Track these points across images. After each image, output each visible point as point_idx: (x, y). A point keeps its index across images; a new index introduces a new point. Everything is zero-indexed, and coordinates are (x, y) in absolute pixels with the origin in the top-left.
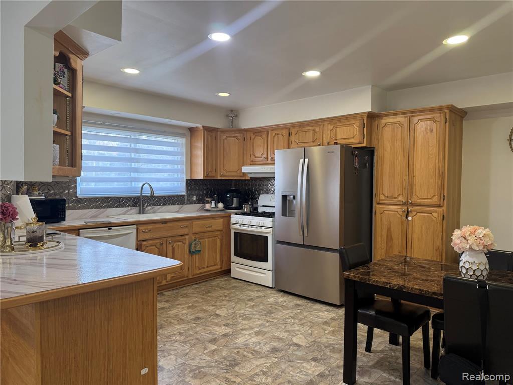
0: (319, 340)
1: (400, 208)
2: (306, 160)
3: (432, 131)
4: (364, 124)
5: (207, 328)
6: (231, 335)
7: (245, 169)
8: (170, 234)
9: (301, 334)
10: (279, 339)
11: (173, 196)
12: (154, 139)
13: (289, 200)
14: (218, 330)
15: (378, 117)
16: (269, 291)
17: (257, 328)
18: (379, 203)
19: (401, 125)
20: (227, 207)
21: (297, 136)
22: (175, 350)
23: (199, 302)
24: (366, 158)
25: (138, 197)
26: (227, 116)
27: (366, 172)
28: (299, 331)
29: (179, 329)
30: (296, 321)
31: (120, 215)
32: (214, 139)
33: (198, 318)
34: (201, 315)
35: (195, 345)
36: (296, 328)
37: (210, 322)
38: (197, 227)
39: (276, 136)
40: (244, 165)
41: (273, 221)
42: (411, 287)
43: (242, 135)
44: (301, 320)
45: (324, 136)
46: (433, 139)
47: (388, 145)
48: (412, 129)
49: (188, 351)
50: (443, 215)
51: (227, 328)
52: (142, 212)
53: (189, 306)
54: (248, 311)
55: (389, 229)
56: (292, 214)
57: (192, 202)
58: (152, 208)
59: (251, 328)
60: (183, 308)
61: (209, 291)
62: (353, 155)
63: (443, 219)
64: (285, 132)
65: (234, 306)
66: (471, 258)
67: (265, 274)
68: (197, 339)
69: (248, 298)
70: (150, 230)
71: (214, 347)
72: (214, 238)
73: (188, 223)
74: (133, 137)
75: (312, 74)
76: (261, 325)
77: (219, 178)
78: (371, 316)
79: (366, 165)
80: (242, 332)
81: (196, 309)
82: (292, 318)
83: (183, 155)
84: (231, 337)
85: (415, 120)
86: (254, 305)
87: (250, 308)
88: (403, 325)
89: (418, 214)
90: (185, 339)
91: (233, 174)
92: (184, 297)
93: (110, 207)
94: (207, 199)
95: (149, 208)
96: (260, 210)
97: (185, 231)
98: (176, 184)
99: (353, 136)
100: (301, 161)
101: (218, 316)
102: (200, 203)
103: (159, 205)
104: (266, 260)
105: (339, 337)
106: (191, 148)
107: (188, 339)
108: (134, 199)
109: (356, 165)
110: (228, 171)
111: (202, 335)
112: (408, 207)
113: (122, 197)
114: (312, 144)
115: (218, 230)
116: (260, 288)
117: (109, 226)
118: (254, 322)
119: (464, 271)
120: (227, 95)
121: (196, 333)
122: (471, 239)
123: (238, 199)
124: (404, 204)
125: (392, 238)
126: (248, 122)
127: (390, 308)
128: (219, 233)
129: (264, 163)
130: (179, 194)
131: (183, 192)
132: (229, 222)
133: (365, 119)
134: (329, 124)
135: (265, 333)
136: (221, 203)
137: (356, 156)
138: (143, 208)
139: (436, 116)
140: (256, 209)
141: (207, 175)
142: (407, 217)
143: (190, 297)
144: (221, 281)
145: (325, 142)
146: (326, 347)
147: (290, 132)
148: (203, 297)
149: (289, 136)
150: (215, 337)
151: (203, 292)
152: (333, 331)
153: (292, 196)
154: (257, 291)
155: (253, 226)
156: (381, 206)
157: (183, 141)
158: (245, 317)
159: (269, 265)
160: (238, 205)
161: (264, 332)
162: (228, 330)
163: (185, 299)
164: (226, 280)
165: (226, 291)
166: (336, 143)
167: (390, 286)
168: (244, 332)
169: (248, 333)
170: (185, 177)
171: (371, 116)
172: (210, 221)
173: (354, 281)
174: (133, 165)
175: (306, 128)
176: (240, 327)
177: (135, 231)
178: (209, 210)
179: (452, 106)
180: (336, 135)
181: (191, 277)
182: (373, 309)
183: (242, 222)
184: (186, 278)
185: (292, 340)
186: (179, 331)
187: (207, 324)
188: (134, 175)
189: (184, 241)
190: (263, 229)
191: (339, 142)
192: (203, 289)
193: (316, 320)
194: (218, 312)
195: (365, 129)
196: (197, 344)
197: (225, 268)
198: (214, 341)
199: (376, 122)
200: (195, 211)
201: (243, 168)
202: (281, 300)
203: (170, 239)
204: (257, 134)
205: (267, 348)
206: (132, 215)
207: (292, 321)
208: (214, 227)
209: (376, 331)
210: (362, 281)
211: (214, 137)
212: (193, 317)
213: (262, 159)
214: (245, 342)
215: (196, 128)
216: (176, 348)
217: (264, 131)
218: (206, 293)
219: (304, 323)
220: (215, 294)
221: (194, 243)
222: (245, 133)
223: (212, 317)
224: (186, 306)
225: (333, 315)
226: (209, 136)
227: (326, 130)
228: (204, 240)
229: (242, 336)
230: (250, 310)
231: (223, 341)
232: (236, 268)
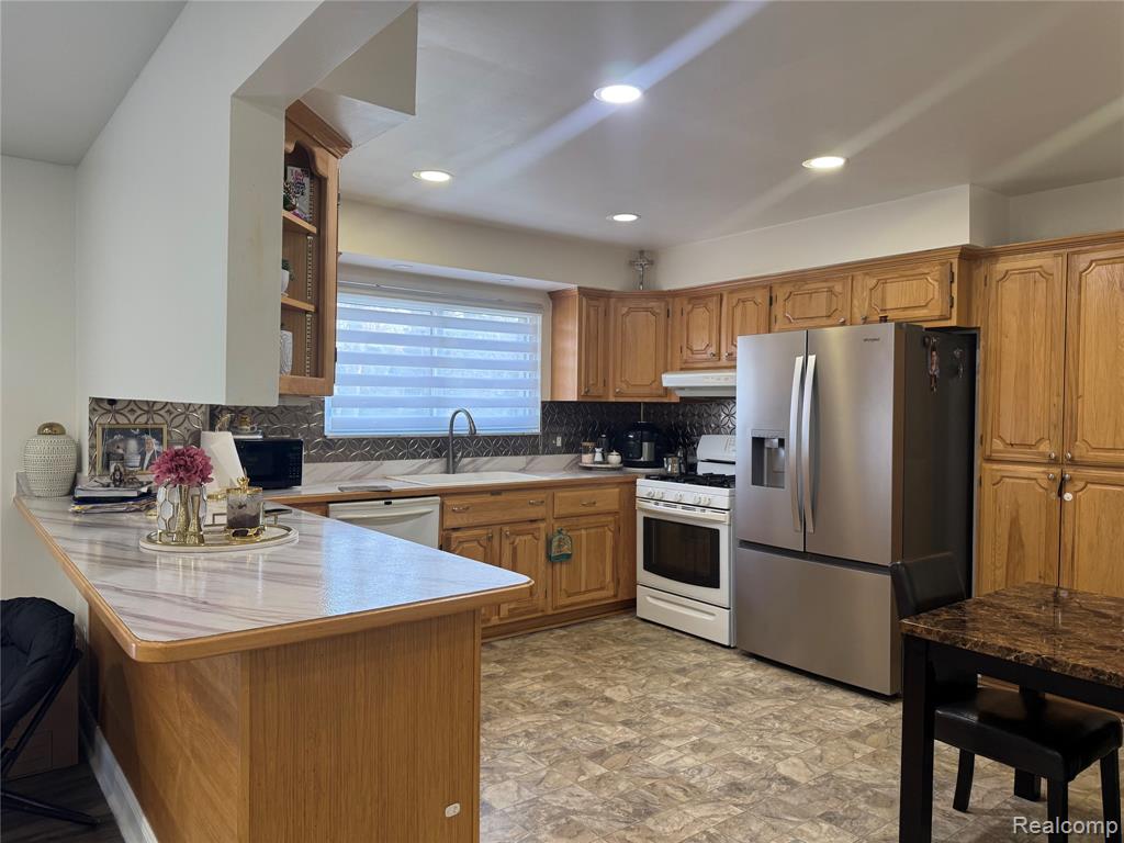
0: (839, 773)
1: (1044, 472)
2: (812, 359)
4: (953, 274)
5: (583, 726)
6: (636, 746)
7: (669, 380)
8: (507, 518)
9: (796, 755)
10: (747, 765)
11: (513, 436)
12: (477, 317)
13: (769, 449)
14: (609, 732)
15: (986, 258)
16: (722, 655)
17: (695, 734)
18: (989, 460)
19: (1046, 274)
20: (628, 462)
21: (789, 304)
22: (517, 770)
23: (567, 669)
24: (957, 353)
25: (444, 439)
26: (631, 264)
27: (957, 385)
28: (792, 748)
29: (526, 724)
30: (786, 726)
31: (408, 474)
32: (601, 315)
33: (566, 704)
34: (571, 696)
35: (558, 761)
36: (786, 740)
37: (592, 712)
38: (565, 503)
39: (741, 304)
40: (666, 371)
41: (732, 496)
42: (1072, 661)
43: (663, 304)
44: (796, 724)
45: (856, 302)
47: (1011, 323)
48: (1073, 283)
49: (543, 774)
51: (627, 730)
52: (451, 469)
53: (547, 676)
54: (676, 696)
56: (775, 480)
57: (555, 451)
58: (474, 461)
59: (682, 735)
60: (533, 679)
61: (589, 645)
62: (924, 344)
64: (761, 297)
65: (644, 681)
67: (713, 615)
68: (564, 749)
69: (676, 666)
70: (468, 508)
71: (600, 770)
72: (599, 530)
73: (544, 496)
74: (436, 314)
75: (827, 164)
76: (703, 730)
77: (612, 399)
78: (968, 725)
79: (958, 371)
80: (663, 742)
81: (562, 682)
82: (776, 717)
83: (535, 350)
84: (636, 750)
85: (1083, 261)
86: (687, 684)
87: (681, 690)
88: (1052, 753)
89: (1090, 486)
90: (537, 746)
91: (647, 391)
92: (536, 655)
93: (389, 457)
94: (585, 444)
95: (466, 460)
96: (702, 469)
97: (539, 512)
99: (926, 301)
100: (799, 360)
101: (609, 701)
102: (569, 453)
103: (486, 456)
104: (715, 584)
105: (890, 770)
106: (553, 335)
107: (543, 748)
108: (437, 443)
109: (934, 369)
110: (631, 384)
111: (574, 741)
112: (1064, 471)
113: (412, 438)
114: (825, 321)
115: (609, 513)
116: (703, 647)
117: (387, 497)
118: (690, 721)
120: (630, 218)
121: (562, 735)
123: (653, 444)
124: (1054, 462)
125: (1022, 545)
126: (678, 276)
127: (1016, 711)
128: (610, 518)
129: (711, 365)
130: (526, 432)
131: (534, 426)
132: (633, 496)
133: (955, 262)
134: (867, 274)
135: (713, 748)
136: (615, 453)
137: (933, 349)
138: (454, 462)
140: (693, 467)
141: (586, 393)
142: (1060, 494)
143: (548, 654)
144: (615, 624)
145: (858, 317)
146: (856, 791)
147: (774, 295)
148: (576, 657)
149: (771, 304)
150: (601, 747)
151: (576, 646)
152: (874, 755)
153: (776, 441)
154: (695, 651)
155: (686, 506)
156: (995, 466)
157: (535, 320)
158: (669, 709)
159: (722, 594)
160: (652, 460)
161: (710, 744)
162: (631, 735)
163: (538, 659)
164: (625, 624)
165: (623, 648)
166: (884, 319)
167: (1017, 658)
168: (666, 742)
169: (675, 744)
170: (539, 396)
171: (969, 256)
172: (590, 492)
173: (928, 641)
174: (436, 372)
175: (813, 286)
176: (657, 730)
177: (437, 508)
178: (590, 469)
180: (883, 300)
181: (550, 612)
182: (973, 710)
183: (662, 496)
184: (540, 614)
185: (775, 768)
186: (525, 728)
187: (586, 718)
188: (436, 392)
189: (536, 534)
190: (708, 514)
191: (890, 315)
192: (576, 639)
193: (832, 726)
194: (608, 693)
195: (955, 285)
196: (562, 761)
197: (622, 596)
198: (599, 756)
199: (983, 269)
200: (564, 469)
201: (663, 376)
202: (751, 675)
203: (507, 529)
204: (698, 301)
205: (718, 781)
206: (432, 476)
207: (777, 725)
208: (600, 506)
209: (980, 761)
210: (947, 642)
211: (601, 310)
212: (554, 700)
213: (707, 356)
214: (668, 763)
215: (563, 291)
216: (519, 765)
217: (712, 295)
218: (582, 649)
219: (804, 731)
220: (603, 652)
221: (557, 538)
222: (671, 300)
223: (595, 703)
224: (540, 674)
225: (874, 718)
226: (592, 309)
227: (859, 289)
228: (577, 533)
229: (662, 751)
230: (680, 694)
231: (619, 759)
232: (648, 598)
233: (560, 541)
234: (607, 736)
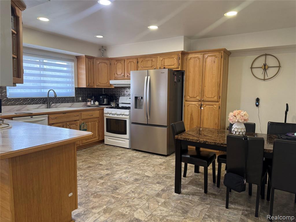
0: (158, 173)
1: (198, 103)
2: (149, 77)
3: (214, 62)
4: (179, 58)
5: (96, 172)
6: (110, 174)
7: (112, 82)
8: (68, 120)
9: (149, 171)
10: (138, 174)
11: (67, 97)
12: (53, 62)
13: (139, 99)
14: (103, 172)
15: (186, 54)
16: (128, 150)
18: (186, 101)
19: (199, 59)
20: (100, 104)
21: (142, 63)
22: (80, 184)
23: (88, 158)
25: (46, 98)
26: (100, 50)
27: (179, 84)
28: (147, 169)
29: (80, 173)
30: (145, 164)
31: (35, 109)
32: (92, 63)
33: (90, 167)
34: (91, 165)
35: (91, 181)
36: (146, 168)
37: (97, 168)
38: (84, 115)
39: (130, 63)
40: (110, 80)
41: (130, 111)
42: (210, 141)
43: (109, 62)
44: (147, 164)
45: (158, 64)
46: (215, 66)
47: (192, 69)
48: (204, 60)
49: (87, 184)
50: (219, 107)
51: (107, 171)
52: (49, 107)
53: (83, 161)
54: (118, 161)
55: (191, 115)
56: (140, 108)
57: (79, 101)
58: (55, 105)
59: (121, 170)
61: (93, 152)
63: (219, 109)
64: (135, 61)
65: (109, 159)
66: (238, 126)
67: (125, 141)
68: (92, 178)
69: (117, 154)
70: (56, 118)
71: (102, 181)
72: (94, 122)
73: (79, 114)
74: (41, 61)
76: (126, 168)
77: (96, 87)
78: (188, 158)
79: (180, 81)
80: (117, 172)
81: (87, 162)
82: (143, 163)
83: (72, 73)
85: (206, 56)
86: (120, 158)
88: (204, 161)
89: (207, 106)
90: (84, 178)
91: (105, 85)
92: (79, 156)
93: (29, 104)
94: (88, 99)
95: (53, 104)
96: (120, 105)
97: (77, 118)
98: (68, 90)
99: (174, 64)
100: (146, 77)
101: (101, 165)
102: (84, 102)
103: (59, 103)
104: (126, 134)
105: (169, 171)
106: (78, 68)
107: (86, 178)
108: (44, 99)
109: (175, 80)
110: (101, 83)
111: (94, 175)
112: (202, 102)
113: (36, 98)
114: (151, 68)
115: (96, 118)
116: (122, 149)
117: (31, 115)
118: (123, 166)
119: (234, 133)
120: (101, 37)
121: (90, 174)
122: (238, 117)
123: (107, 99)
124: (200, 101)
125: (193, 119)
126: (112, 54)
128: (97, 119)
129: (123, 78)
130: (71, 96)
131: (73, 95)
132: (103, 113)
133: (180, 55)
134: (160, 57)
135: (129, 172)
136: (97, 102)
137: (175, 75)
138: (50, 105)
139: (217, 54)
140: (118, 105)
141: (89, 85)
142: (201, 108)
143: (82, 156)
144: (99, 146)
145: (158, 67)
146: (163, 176)
147: (138, 61)
148: (90, 155)
149: (137, 63)
150: (101, 176)
151: (89, 153)
152: (165, 168)
153: (141, 97)
154: (120, 150)
155: (118, 115)
156: (188, 102)
157: (72, 64)
158: (117, 165)
159: (127, 136)
160: (107, 103)
162: (109, 172)
164: (102, 146)
165: (102, 152)
166: (164, 68)
167: (199, 141)
168: (118, 172)
169: (120, 172)
170: (74, 86)
171: (183, 53)
172: (91, 112)
173: (181, 140)
174: (42, 78)
175: (148, 59)
176: (115, 170)
177: (47, 118)
178: (89, 106)
179: (225, 49)
180: (164, 63)
181: (81, 145)
182: (189, 154)
183: (110, 112)
184: (78, 146)
185: (144, 174)
186: (80, 174)
187: (96, 170)
188: (43, 85)
189: (77, 124)
190: (124, 116)
191: (166, 67)
192: (89, 151)
193: (156, 163)
194: (100, 163)
195: (180, 60)
197: (101, 139)
198: (101, 178)
199: (186, 57)
200: (82, 106)
201: (110, 81)
202: (135, 154)
203: (68, 123)
204: (119, 61)
205: (132, 179)
206: (43, 109)
207: (143, 165)
208: (94, 116)
209: (189, 165)
210: (185, 140)
212: (86, 166)
213: (122, 76)
214: (119, 177)
215: (81, 56)
216: (80, 183)
217: (122, 60)
218: (91, 153)
219: (150, 165)
220: (97, 154)
221: (82, 125)
222: (111, 61)
223: (98, 166)
224: (81, 161)
225: (164, 160)
226: (89, 62)
227: (159, 60)
228: (88, 123)
229: (117, 174)
230: (119, 161)
231: (107, 178)
232: (108, 139)
233: (83, 126)
234: (102, 173)
